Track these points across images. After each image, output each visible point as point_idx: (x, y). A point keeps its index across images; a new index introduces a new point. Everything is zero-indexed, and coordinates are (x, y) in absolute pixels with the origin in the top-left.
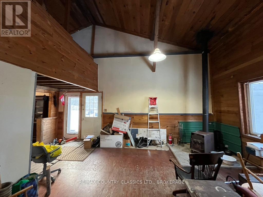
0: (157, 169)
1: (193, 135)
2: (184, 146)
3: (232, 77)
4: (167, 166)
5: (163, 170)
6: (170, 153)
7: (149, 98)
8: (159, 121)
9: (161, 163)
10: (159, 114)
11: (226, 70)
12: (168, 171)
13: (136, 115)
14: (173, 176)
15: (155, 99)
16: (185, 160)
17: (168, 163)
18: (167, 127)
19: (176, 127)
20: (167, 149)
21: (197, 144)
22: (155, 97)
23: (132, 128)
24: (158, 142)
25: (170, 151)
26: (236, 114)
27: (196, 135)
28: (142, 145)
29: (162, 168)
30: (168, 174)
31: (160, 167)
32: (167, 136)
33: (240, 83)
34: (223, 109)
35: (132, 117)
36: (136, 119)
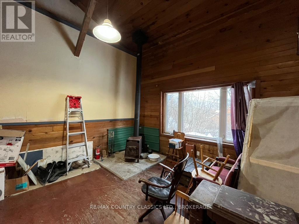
0: (101, 202)
1: (128, 142)
2: (114, 157)
3: (157, 86)
4: (110, 190)
5: (110, 198)
6: (103, 171)
7: (68, 96)
8: (85, 132)
9: (101, 190)
10: (85, 121)
11: (152, 79)
12: (116, 196)
13: (37, 125)
14: (124, 199)
15: (78, 99)
16: (125, 172)
17: (110, 185)
18: (94, 137)
19: (104, 136)
20: (98, 167)
21: (132, 151)
22: (77, 95)
23: (29, 150)
24: (80, 162)
25: (102, 168)
26: (157, 118)
27: (131, 141)
28: (56, 176)
29: (106, 196)
30: (118, 199)
31: (104, 197)
32: (93, 149)
33: (162, 92)
34: (146, 114)
35: (28, 129)
36: (38, 133)
